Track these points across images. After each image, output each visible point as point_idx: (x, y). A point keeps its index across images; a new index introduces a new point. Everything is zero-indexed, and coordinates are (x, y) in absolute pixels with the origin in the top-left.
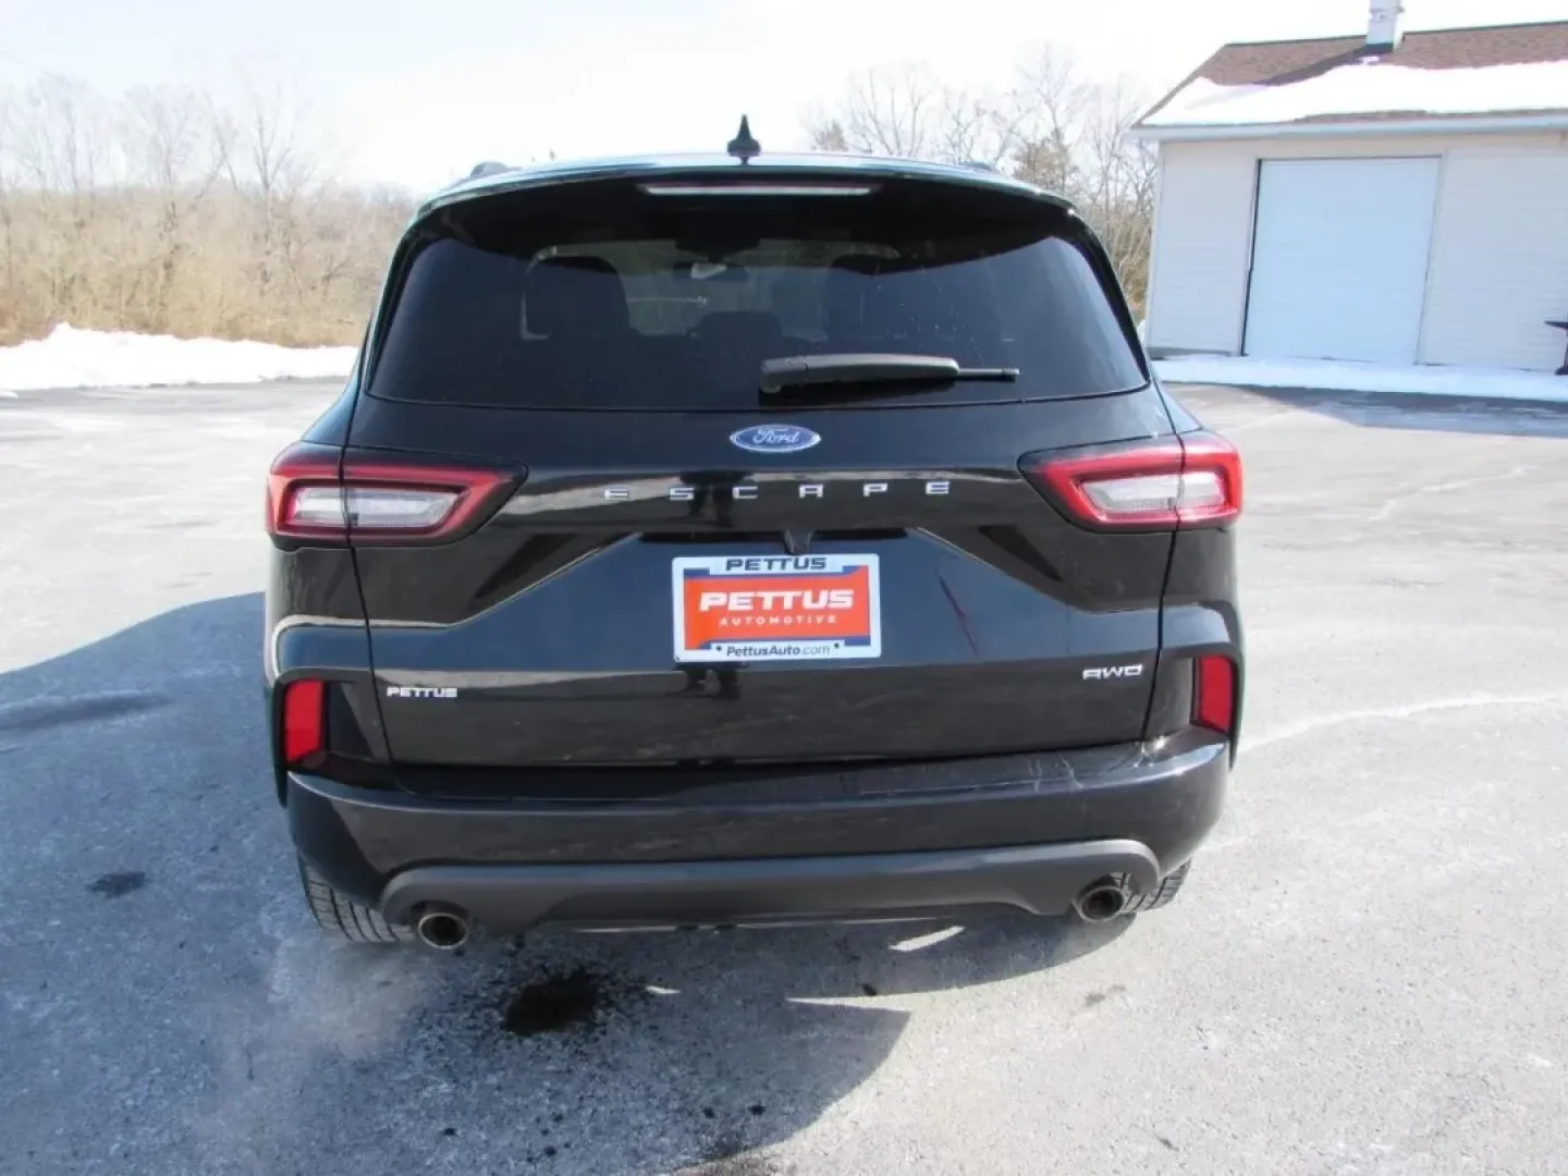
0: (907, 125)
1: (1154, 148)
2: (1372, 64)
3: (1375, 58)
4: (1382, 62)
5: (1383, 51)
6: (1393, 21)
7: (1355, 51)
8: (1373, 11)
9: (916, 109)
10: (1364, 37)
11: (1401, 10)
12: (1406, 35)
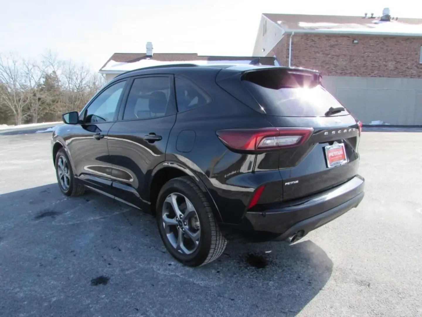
0: (12, 68)
1: (104, 75)
2: (149, 59)
3: (149, 58)
4: (151, 59)
5: (150, 57)
6: (152, 51)
7: (145, 56)
8: (147, 48)
9: (15, 64)
10: (146, 54)
11: (152, 48)
12: (154, 54)
